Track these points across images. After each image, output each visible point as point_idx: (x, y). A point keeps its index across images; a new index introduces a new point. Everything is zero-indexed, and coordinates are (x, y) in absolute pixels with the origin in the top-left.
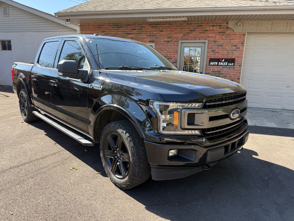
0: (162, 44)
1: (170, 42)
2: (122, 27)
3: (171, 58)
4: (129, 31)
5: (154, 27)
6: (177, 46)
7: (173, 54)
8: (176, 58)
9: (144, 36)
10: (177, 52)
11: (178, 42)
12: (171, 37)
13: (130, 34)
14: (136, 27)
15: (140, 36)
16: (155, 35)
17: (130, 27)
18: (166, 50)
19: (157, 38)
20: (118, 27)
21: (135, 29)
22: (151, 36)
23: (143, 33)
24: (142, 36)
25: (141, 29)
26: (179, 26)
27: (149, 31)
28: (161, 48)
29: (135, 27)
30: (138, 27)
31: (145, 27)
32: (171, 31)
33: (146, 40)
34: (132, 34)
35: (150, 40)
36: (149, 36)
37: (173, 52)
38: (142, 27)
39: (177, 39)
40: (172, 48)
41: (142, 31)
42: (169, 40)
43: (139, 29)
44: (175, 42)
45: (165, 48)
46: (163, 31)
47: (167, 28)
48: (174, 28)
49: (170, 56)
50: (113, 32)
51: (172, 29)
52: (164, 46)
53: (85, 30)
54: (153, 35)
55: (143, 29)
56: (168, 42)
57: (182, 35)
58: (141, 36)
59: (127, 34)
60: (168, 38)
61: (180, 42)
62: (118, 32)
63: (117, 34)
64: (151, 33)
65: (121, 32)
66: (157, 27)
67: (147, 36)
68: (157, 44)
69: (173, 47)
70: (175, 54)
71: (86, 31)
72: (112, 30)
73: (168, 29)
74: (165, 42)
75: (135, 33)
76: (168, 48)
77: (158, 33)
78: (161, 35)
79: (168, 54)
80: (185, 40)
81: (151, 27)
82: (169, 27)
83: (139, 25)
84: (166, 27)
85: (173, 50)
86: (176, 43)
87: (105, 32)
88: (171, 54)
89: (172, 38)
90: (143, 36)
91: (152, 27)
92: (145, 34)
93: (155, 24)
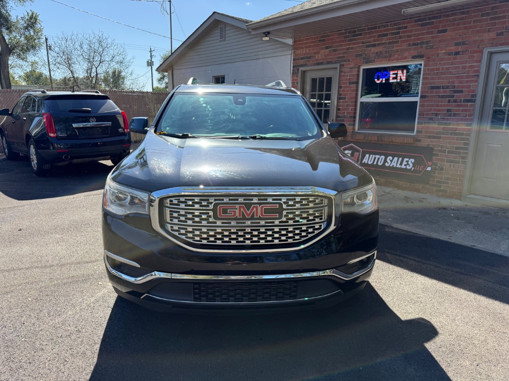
0: (442, 60)
1: (461, 53)
2: (360, 34)
3: (461, 92)
4: (374, 41)
5: (427, 24)
6: (480, 61)
7: (467, 82)
8: (473, 91)
9: (403, 47)
10: (478, 76)
11: (482, 52)
12: (464, 43)
13: (374, 45)
14: (388, 30)
15: (395, 48)
16: (427, 43)
17: (377, 32)
18: (451, 73)
19: (432, 48)
20: (353, 36)
21: (386, 35)
22: (417, 45)
23: (402, 42)
24: (397, 48)
25: (398, 33)
26: (488, 14)
27: (414, 35)
28: (438, 69)
29: (385, 30)
30: (393, 29)
31: (406, 27)
32: (465, 28)
33: (406, 54)
34: (379, 44)
35: (415, 53)
36: (414, 44)
37: (467, 77)
38: (400, 28)
39: (479, 45)
40: (464, 68)
41: (400, 37)
42: (460, 49)
43: (392, 34)
44: (476, 52)
45: (448, 69)
46: (445, 31)
47: (456, 22)
48: (475, 22)
49: (458, 87)
50: (345, 45)
51: (470, 22)
52: (444, 64)
53: (300, 48)
54: (423, 43)
55: (403, 32)
56: (457, 53)
57: (492, 35)
58: (396, 46)
59: (370, 46)
60: (456, 44)
61: (486, 51)
62: (354, 44)
63: (352, 48)
64: (418, 39)
65: (358, 43)
66: (433, 23)
67: (409, 45)
68: (429, 61)
69: (468, 65)
70: (472, 81)
71: (301, 50)
72: (343, 41)
73: (458, 24)
74: (450, 54)
75: (385, 43)
76: (456, 68)
77: (433, 37)
78: (440, 41)
79: (453, 82)
80: (502, 44)
81: (419, 25)
82: (462, 19)
83: (395, 24)
84: (455, 20)
85: (468, 72)
86: (475, 55)
87: (331, 47)
88: (461, 82)
89: (466, 44)
90: (399, 48)
91: (422, 25)
92: (405, 41)
93: (430, 19)
